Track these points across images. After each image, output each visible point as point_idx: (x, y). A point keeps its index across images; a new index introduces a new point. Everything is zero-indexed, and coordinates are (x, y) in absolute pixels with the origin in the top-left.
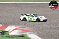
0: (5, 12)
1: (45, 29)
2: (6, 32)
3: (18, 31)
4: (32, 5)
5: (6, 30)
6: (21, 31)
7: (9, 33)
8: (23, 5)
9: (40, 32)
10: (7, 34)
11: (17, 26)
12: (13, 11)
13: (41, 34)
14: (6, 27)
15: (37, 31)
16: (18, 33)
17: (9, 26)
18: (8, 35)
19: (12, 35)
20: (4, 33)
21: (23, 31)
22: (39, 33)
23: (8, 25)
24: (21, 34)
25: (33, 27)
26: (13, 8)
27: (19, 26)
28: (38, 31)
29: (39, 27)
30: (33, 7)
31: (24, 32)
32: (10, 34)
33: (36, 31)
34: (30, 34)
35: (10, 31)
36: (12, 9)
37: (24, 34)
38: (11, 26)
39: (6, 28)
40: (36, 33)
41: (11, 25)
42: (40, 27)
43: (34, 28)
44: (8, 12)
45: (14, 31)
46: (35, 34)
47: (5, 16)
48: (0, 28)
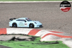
0: (35, 14)
2: (37, 38)
3: (51, 36)
5: (37, 35)
6: (56, 36)
7: (40, 38)
10: (38, 41)
12: (45, 12)
16: (51, 39)
17: (40, 30)
18: (40, 41)
19: (44, 41)
20: (34, 39)
24: (55, 40)
25: (70, 31)
26: (45, 9)
27: (53, 31)
32: (42, 40)
36: (45, 10)
37: (58, 40)
39: (37, 33)
41: (43, 30)
43: (71, 33)
44: (40, 13)
45: (47, 36)
47: (36, 19)
48: (30, 33)
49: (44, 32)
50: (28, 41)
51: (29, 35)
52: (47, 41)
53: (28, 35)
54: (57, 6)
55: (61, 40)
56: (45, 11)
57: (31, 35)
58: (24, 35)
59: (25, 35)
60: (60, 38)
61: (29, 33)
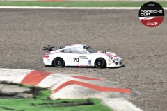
0: (38, 35)
1: (154, 83)
2: (43, 92)
3: (75, 88)
4: (115, 16)
5: (43, 84)
6: (86, 88)
7: (51, 92)
8: (89, 15)
9: (138, 92)
10: (46, 97)
11: (74, 75)
13: (140, 98)
14: (41, 75)
15: (129, 88)
16: (75, 93)
18: (49, 99)
19: (59, 99)
21: (89, 89)
22: (136, 95)
23: (47, 71)
24: (85, 97)
25: (119, 77)
26: (61, 24)
28: (134, 89)
29: (136, 78)
30: (117, 22)
31: (94, 92)
32: (55, 96)
33: (126, 88)
34: (111, 97)
35: (54, 89)
36: (59, 26)
37: (92, 97)
38: (56, 74)
39: (43, 81)
40: (128, 95)
42: (139, 79)
43: (121, 81)
46: (125, 98)
48: (26, 79)
49: (60, 79)
50: (22, 97)
51: (24, 84)
52: (67, 98)
53: (20, 85)
54: (88, 17)
55: (98, 97)
56: (59, 28)
57: (28, 85)
58: (11, 84)
59: (15, 84)
60: (97, 91)
61: (23, 80)
